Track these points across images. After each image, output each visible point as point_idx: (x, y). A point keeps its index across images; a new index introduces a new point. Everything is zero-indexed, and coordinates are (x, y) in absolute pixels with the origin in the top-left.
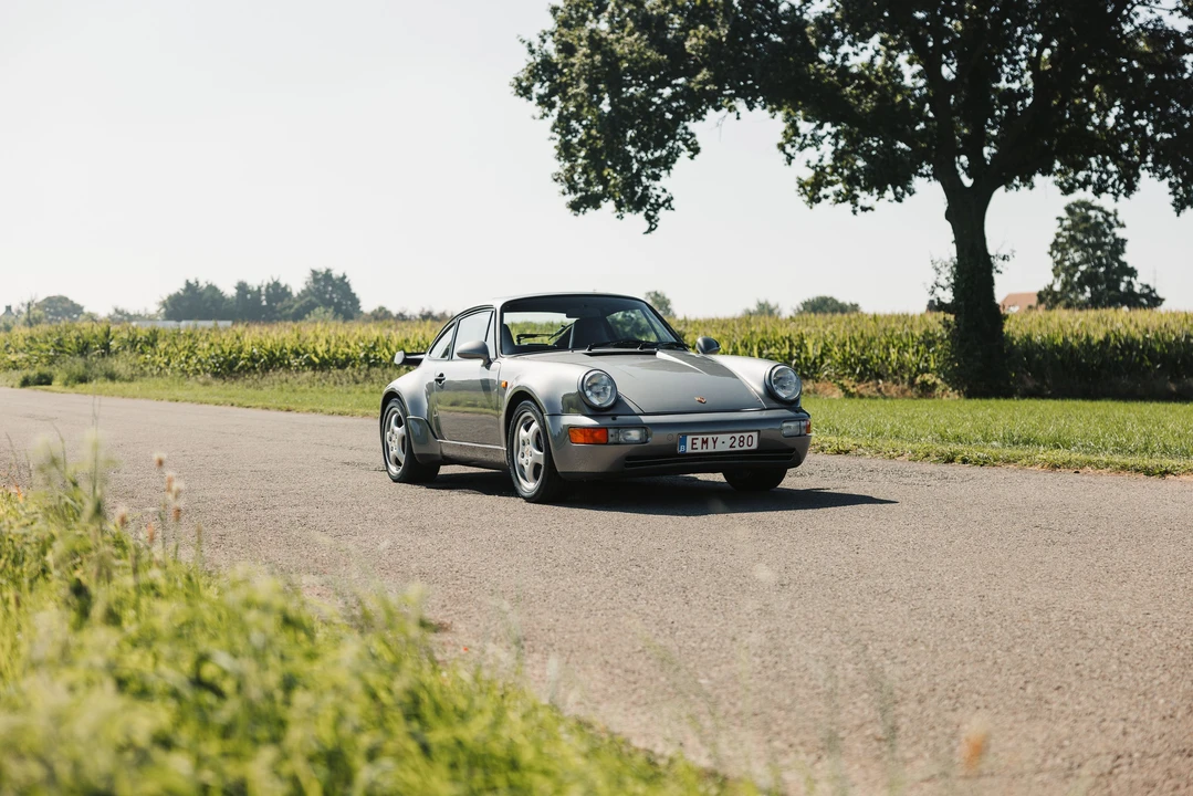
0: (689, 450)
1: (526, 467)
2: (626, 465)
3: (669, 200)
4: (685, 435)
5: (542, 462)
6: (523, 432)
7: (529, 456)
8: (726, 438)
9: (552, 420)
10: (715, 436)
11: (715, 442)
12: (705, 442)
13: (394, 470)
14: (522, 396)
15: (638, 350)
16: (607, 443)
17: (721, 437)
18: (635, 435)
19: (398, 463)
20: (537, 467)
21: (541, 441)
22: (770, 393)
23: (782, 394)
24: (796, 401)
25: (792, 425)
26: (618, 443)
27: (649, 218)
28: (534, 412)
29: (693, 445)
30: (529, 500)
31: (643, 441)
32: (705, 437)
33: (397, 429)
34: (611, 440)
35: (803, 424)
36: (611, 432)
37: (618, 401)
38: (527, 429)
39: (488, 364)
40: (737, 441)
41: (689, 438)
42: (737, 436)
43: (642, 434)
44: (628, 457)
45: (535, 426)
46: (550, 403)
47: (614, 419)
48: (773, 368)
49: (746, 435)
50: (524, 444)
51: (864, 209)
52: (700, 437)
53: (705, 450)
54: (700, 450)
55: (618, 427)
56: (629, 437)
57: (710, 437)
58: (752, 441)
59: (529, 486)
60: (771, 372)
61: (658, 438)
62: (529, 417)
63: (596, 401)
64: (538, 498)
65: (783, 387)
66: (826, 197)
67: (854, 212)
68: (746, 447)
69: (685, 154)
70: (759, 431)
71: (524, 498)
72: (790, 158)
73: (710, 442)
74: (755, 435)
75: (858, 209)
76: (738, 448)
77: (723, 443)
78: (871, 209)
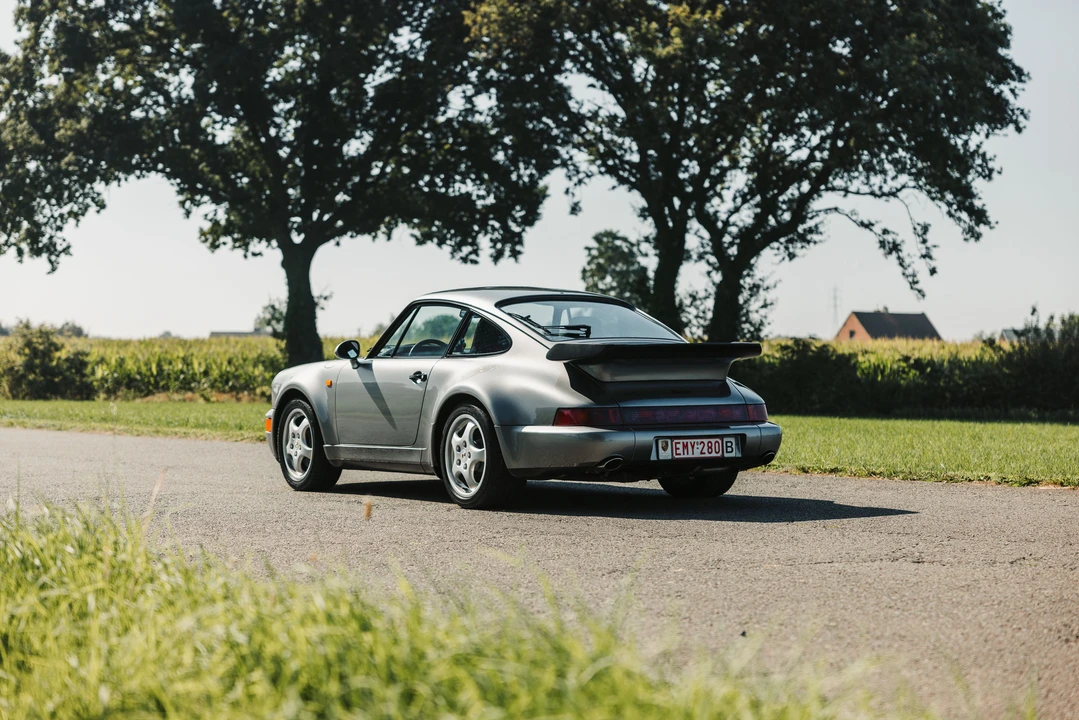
3: (69, 247)
27: (51, 261)
51: (254, 254)
66: (224, 243)
67: (245, 256)
69: (93, 208)
72: (188, 213)
75: (249, 254)
78: (260, 254)
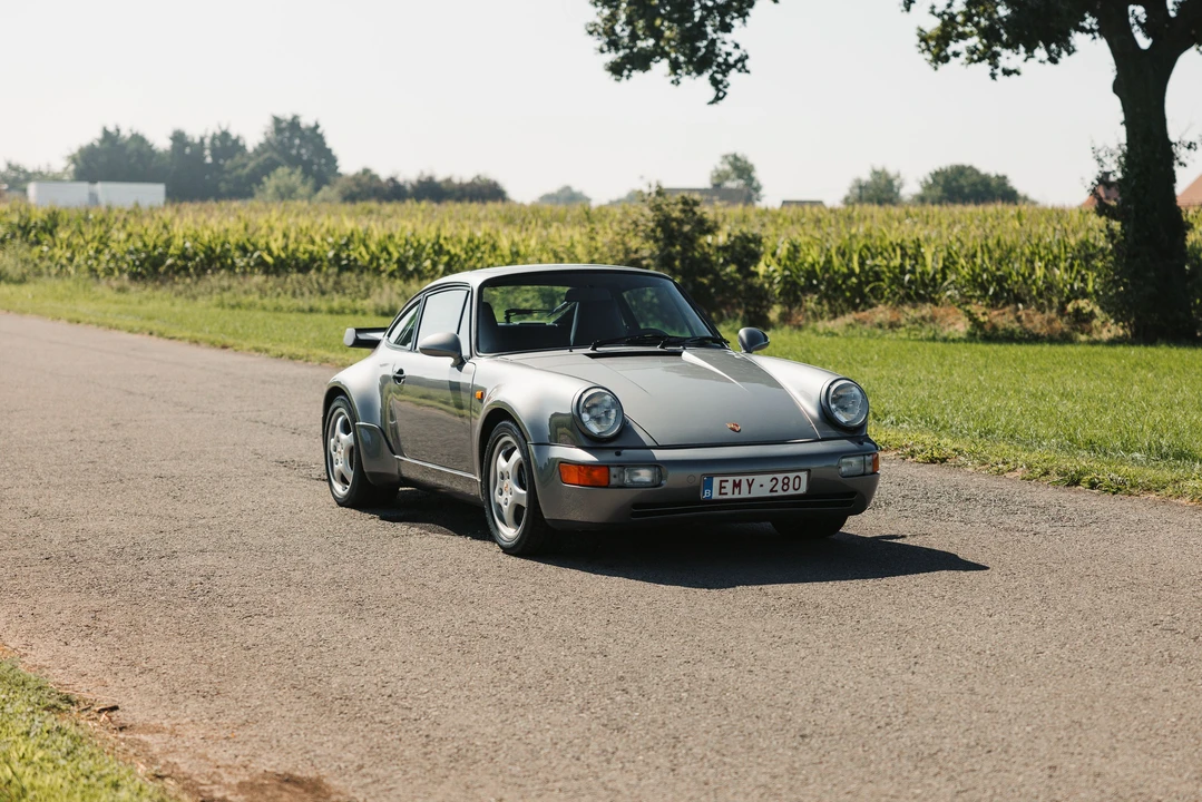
0: (715, 495)
1: (505, 507)
2: (634, 515)
3: (742, 59)
4: (711, 477)
5: (524, 504)
6: (501, 461)
7: (508, 494)
8: (765, 479)
9: (537, 451)
10: (750, 478)
11: (750, 486)
12: (737, 485)
13: (340, 489)
14: (500, 416)
15: (658, 349)
16: (607, 487)
17: (759, 479)
18: (645, 475)
19: (344, 480)
20: (518, 510)
21: (523, 476)
22: (826, 415)
23: (842, 418)
24: (863, 426)
25: (854, 461)
26: (623, 486)
27: (715, 82)
28: (514, 437)
29: (721, 489)
30: (508, 551)
31: (655, 484)
32: (737, 479)
33: (343, 436)
34: (613, 481)
35: (868, 458)
36: (614, 471)
37: (626, 428)
38: (507, 457)
39: (460, 364)
40: (780, 484)
41: (716, 481)
42: (780, 477)
43: (654, 475)
44: (636, 505)
45: (516, 455)
46: (536, 427)
47: (618, 454)
48: (832, 384)
49: (792, 476)
50: (503, 478)
51: (1007, 73)
52: (731, 479)
53: (736, 496)
54: (730, 496)
55: (622, 466)
56: (636, 479)
57: (744, 478)
58: (800, 483)
59: (509, 532)
60: (829, 389)
61: (674, 479)
62: (508, 442)
63: (594, 429)
64: (517, 550)
65: (844, 409)
66: (956, 54)
68: (791, 492)
70: (809, 471)
71: (501, 547)
73: (744, 486)
74: (804, 475)
75: (999, 71)
76: (781, 493)
77: (761, 486)
78: (1016, 72)
